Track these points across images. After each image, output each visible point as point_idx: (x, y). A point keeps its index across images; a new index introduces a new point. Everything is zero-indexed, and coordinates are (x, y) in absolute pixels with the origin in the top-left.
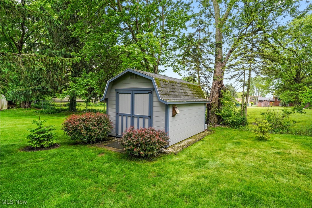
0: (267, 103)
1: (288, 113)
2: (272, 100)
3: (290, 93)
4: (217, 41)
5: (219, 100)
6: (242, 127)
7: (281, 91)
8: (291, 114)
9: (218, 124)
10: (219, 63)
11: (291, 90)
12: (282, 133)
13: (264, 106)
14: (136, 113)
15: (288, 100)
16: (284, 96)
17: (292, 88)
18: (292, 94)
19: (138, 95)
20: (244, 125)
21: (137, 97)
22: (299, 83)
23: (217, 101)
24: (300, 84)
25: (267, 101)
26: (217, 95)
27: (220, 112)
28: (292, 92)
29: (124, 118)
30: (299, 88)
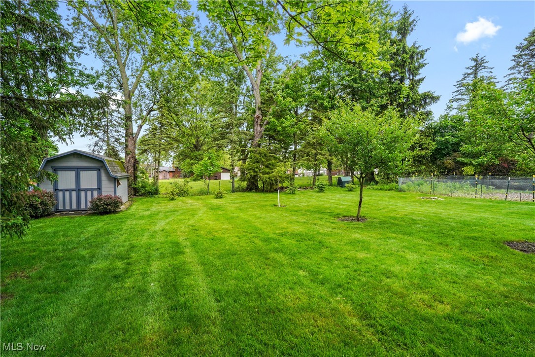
0: (166, 174)
1: (188, 182)
2: (171, 170)
3: (191, 162)
4: (127, 113)
5: (134, 174)
6: (156, 196)
7: (182, 159)
8: (190, 183)
9: (135, 195)
10: (131, 137)
11: (192, 159)
12: (184, 196)
13: (162, 179)
14: (82, 187)
15: (189, 170)
16: (184, 166)
17: (192, 156)
18: (192, 163)
19: (83, 172)
20: (157, 194)
21: (83, 174)
22: (198, 151)
23: (133, 175)
24: (200, 153)
25: (166, 171)
26: (132, 169)
27: (136, 185)
28: (192, 161)
29: (67, 194)
30: (198, 157)
